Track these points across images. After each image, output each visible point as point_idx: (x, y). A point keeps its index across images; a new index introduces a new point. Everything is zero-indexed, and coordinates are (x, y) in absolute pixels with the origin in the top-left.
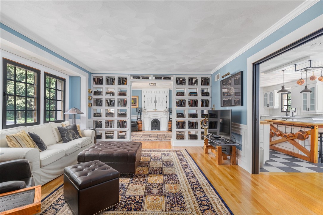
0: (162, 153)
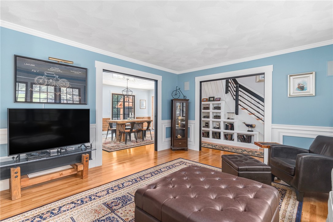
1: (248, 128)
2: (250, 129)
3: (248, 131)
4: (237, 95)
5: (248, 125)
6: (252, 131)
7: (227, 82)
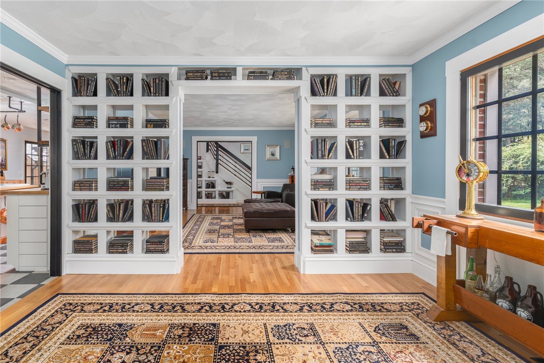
0: (215, 244)
1: (227, 186)
2: (229, 186)
3: (228, 188)
4: (217, 155)
5: (227, 183)
6: (231, 188)
7: (208, 145)
